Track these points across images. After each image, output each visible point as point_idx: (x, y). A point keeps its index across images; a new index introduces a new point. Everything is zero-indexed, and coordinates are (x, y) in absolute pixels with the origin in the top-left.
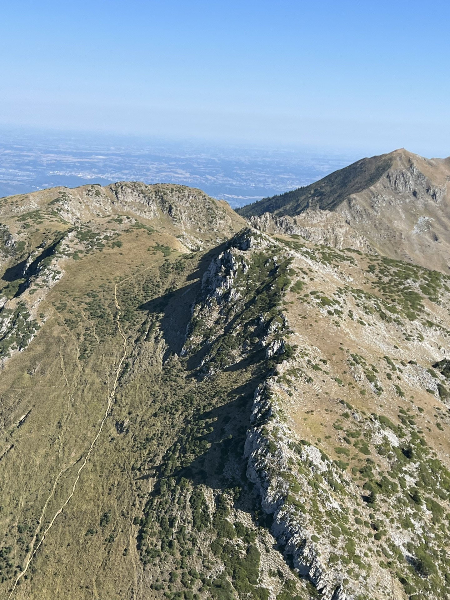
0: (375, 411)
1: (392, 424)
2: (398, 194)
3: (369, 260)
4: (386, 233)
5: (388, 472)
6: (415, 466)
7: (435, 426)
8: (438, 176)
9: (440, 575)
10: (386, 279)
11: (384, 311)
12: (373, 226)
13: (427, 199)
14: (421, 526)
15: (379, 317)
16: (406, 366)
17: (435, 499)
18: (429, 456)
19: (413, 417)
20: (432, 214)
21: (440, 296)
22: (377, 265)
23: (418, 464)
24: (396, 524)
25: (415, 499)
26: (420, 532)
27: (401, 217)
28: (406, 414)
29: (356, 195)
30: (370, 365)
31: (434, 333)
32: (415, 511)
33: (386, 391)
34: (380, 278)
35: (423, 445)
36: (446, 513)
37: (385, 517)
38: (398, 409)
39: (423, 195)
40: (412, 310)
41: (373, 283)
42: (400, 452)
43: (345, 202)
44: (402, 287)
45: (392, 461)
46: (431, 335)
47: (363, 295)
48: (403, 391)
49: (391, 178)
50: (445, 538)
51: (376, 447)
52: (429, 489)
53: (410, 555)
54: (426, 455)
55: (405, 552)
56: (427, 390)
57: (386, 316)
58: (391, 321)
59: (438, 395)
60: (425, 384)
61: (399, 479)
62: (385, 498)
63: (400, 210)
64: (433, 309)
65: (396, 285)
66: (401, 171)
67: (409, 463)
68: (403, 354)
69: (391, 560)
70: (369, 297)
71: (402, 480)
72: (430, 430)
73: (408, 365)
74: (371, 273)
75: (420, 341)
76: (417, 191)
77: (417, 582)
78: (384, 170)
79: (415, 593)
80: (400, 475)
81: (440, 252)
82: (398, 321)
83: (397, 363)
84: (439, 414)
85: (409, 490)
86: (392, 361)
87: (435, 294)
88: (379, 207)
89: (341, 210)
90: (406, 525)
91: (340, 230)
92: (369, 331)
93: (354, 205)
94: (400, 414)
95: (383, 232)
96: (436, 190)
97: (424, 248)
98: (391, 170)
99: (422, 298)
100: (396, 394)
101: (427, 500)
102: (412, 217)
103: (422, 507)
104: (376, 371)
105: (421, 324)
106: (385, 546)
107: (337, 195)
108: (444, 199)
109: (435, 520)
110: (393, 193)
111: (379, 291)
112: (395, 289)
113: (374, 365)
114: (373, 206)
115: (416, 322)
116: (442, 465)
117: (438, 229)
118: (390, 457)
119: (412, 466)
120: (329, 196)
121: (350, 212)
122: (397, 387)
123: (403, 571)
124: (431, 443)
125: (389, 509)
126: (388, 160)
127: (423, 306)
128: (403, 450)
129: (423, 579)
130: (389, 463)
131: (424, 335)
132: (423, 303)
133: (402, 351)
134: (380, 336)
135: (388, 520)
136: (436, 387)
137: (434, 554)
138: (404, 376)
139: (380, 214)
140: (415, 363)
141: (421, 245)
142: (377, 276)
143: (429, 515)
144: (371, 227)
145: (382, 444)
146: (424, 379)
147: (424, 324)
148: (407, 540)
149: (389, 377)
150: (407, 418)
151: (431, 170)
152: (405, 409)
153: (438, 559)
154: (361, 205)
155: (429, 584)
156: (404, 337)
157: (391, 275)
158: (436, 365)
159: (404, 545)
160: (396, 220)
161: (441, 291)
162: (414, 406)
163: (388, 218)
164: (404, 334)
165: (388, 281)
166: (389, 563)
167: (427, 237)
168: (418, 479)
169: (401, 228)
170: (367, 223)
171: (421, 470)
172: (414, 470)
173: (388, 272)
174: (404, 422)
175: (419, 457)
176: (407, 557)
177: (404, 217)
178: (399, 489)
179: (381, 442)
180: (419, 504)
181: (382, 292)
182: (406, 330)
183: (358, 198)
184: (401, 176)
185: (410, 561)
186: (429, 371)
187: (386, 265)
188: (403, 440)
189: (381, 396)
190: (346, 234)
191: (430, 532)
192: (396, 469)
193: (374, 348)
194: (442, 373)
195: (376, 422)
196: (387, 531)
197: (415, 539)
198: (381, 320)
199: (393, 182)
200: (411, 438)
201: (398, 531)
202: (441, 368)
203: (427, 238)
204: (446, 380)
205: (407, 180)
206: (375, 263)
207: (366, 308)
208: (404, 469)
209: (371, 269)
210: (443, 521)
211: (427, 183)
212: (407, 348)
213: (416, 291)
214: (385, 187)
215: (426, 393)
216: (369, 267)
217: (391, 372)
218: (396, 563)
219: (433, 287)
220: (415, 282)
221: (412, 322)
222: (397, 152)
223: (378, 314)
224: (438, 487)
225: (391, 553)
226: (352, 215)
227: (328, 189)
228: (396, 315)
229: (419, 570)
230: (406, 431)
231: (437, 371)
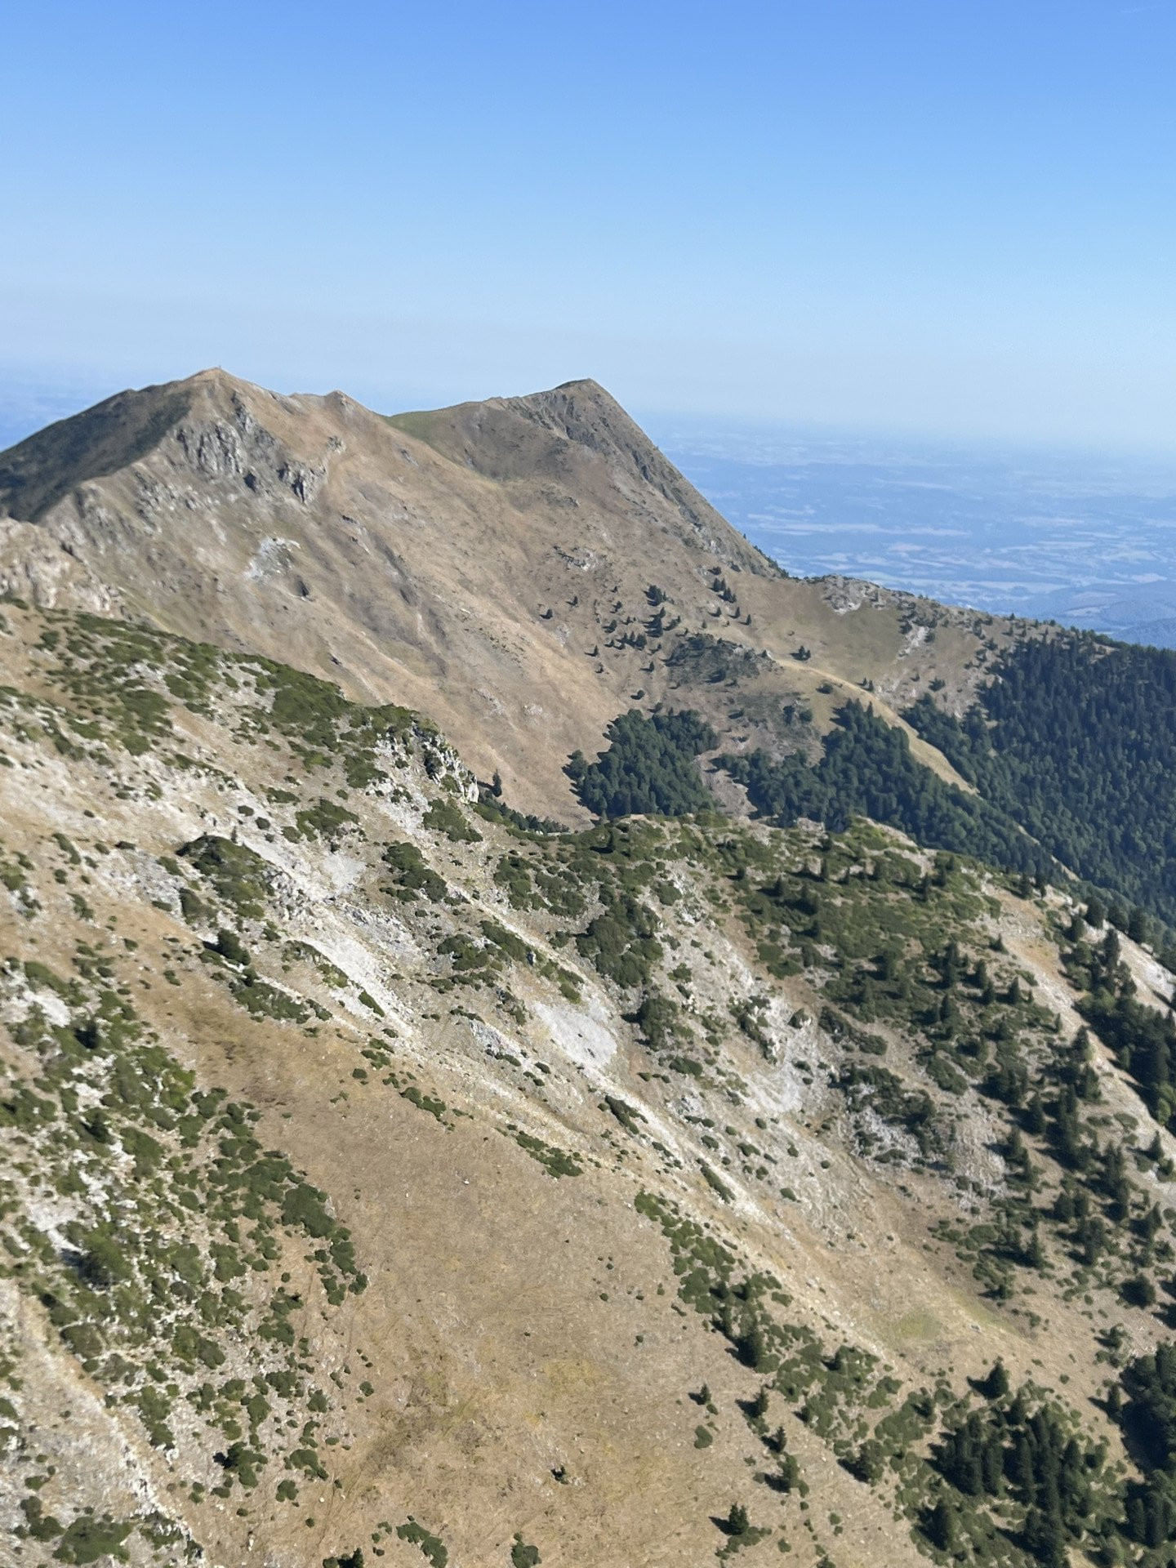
0: (16, 951)
1: (56, 979)
2: (207, 481)
3: (43, 622)
4: (176, 578)
5: (35, 1080)
6: (104, 1064)
7: (163, 978)
8: (307, 438)
9: (141, 1284)
10: (82, 664)
11: (65, 734)
12: (143, 561)
13: (280, 494)
14: (105, 1188)
15: (53, 748)
16: (107, 853)
17: (146, 1130)
18: (141, 1041)
19: (109, 961)
20: (293, 529)
21: (213, 698)
22: (62, 631)
23: (109, 1061)
24: (44, 1186)
25: (95, 1132)
26: (100, 1199)
27: (216, 539)
28: (92, 955)
29: (98, 483)
30: (14, 853)
31: (193, 782)
32: (93, 1156)
33: (48, 908)
34: (69, 662)
35: (129, 1019)
36: (169, 1156)
37: (18, 1173)
38: (72, 945)
39: (270, 485)
40: (140, 733)
41: (50, 673)
42: (70, 1037)
43: (68, 502)
44: (121, 680)
45: (47, 1057)
46: (187, 786)
47: (14, 699)
48: (90, 905)
49: (189, 442)
50: (159, 1207)
51: (10, 1029)
52: (134, 1111)
53: (72, 1247)
54: (134, 1039)
55: (60, 1243)
56: (155, 904)
57: (70, 746)
58: (81, 758)
59: (180, 913)
60: (150, 891)
61: (63, 1092)
62: (23, 1135)
63: (214, 522)
64: (194, 729)
65: (108, 678)
66: (214, 424)
67: (90, 1059)
68: (106, 827)
69: (23, 1260)
70: (29, 703)
71: (69, 1097)
72: (148, 987)
73: (114, 853)
74: (46, 651)
75: (152, 799)
76: (255, 473)
77: (81, 1300)
78: (171, 422)
79: (74, 1323)
80: (65, 1085)
81: (314, 624)
82: (101, 757)
83: (85, 849)
84: (174, 951)
85: (84, 1114)
86: (73, 843)
87: (201, 696)
88: (157, 513)
89: (59, 520)
90: (69, 1185)
91: (47, 568)
92: (24, 780)
93: (92, 508)
94: (79, 955)
95: (168, 574)
96: (302, 473)
97: (272, 613)
98: (188, 422)
99: (168, 705)
100: (72, 913)
101: (125, 1132)
102: (245, 539)
103: (112, 1148)
104: (28, 866)
105: (160, 763)
106: (13, 1233)
107: (53, 483)
108: (322, 494)
109: (137, 1174)
110: (193, 477)
111: (64, 690)
112: (105, 686)
113: (25, 852)
114: (141, 512)
115: (147, 759)
116: (169, 1058)
117: (309, 567)
118: (42, 1049)
119: (99, 1065)
120: (34, 487)
121: (82, 526)
122: (78, 900)
123: (50, 1280)
124: (146, 1012)
125: (30, 1156)
126: (181, 395)
127: (168, 723)
128: (78, 1031)
129: (98, 1293)
130: (41, 1061)
131: (166, 788)
132: (171, 715)
133: (104, 822)
134: (49, 791)
135: (24, 1180)
136: (176, 895)
137: (130, 1241)
138: (101, 877)
139: (160, 530)
140: (131, 847)
141: (266, 607)
142: (61, 656)
143: (127, 1163)
144: (138, 564)
145: (26, 1022)
146: (149, 879)
147: (168, 762)
148: (67, 1216)
149: (60, 877)
150: (94, 963)
151: (289, 421)
152: (92, 943)
153: (138, 1250)
154: (111, 508)
155: (112, 1303)
156: (113, 791)
157: (97, 655)
158: (184, 850)
159: (59, 1228)
160: (202, 545)
161: (217, 688)
162: (115, 938)
163: (182, 540)
164: (113, 784)
165: (88, 669)
166: (19, 1266)
167: (283, 587)
168: (109, 1091)
169: (214, 566)
170: (126, 553)
171: (119, 1073)
172: (102, 1072)
173: (89, 647)
174: (85, 973)
175: (116, 1045)
176: (65, 1251)
177: (222, 537)
178: (59, 1112)
179: (24, 1018)
180: (103, 1141)
181: (70, 694)
182: (119, 776)
183: (101, 490)
184: (214, 436)
185: (70, 1258)
186: (163, 861)
187: (85, 632)
188: (80, 1010)
189: (35, 920)
190: (63, 580)
191: (127, 1197)
192: (57, 1073)
193: (31, 815)
194: (196, 866)
195: (15, 974)
196: (21, 1202)
197: (87, 1213)
198: (58, 756)
199: (193, 451)
200: (99, 1006)
201: (47, 1200)
202: (194, 855)
203: (284, 590)
204: (202, 879)
205: (229, 447)
206: (58, 627)
207: (19, 728)
208: (76, 1071)
209: (49, 641)
210: (160, 1174)
211: (280, 455)
212: (119, 816)
213: (155, 690)
214: (172, 463)
215: (151, 912)
216: (42, 637)
217: (66, 868)
218: (34, 1265)
219: (198, 680)
220: (153, 668)
221: (136, 758)
222: (203, 378)
223: (49, 742)
224: (156, 1103)
225: (25, 1246)
226: (87, 534)
227: (34, 468)
228: (96, 743)
229: (89, 1276)
230: (90, 991)
231: (184, 863)
